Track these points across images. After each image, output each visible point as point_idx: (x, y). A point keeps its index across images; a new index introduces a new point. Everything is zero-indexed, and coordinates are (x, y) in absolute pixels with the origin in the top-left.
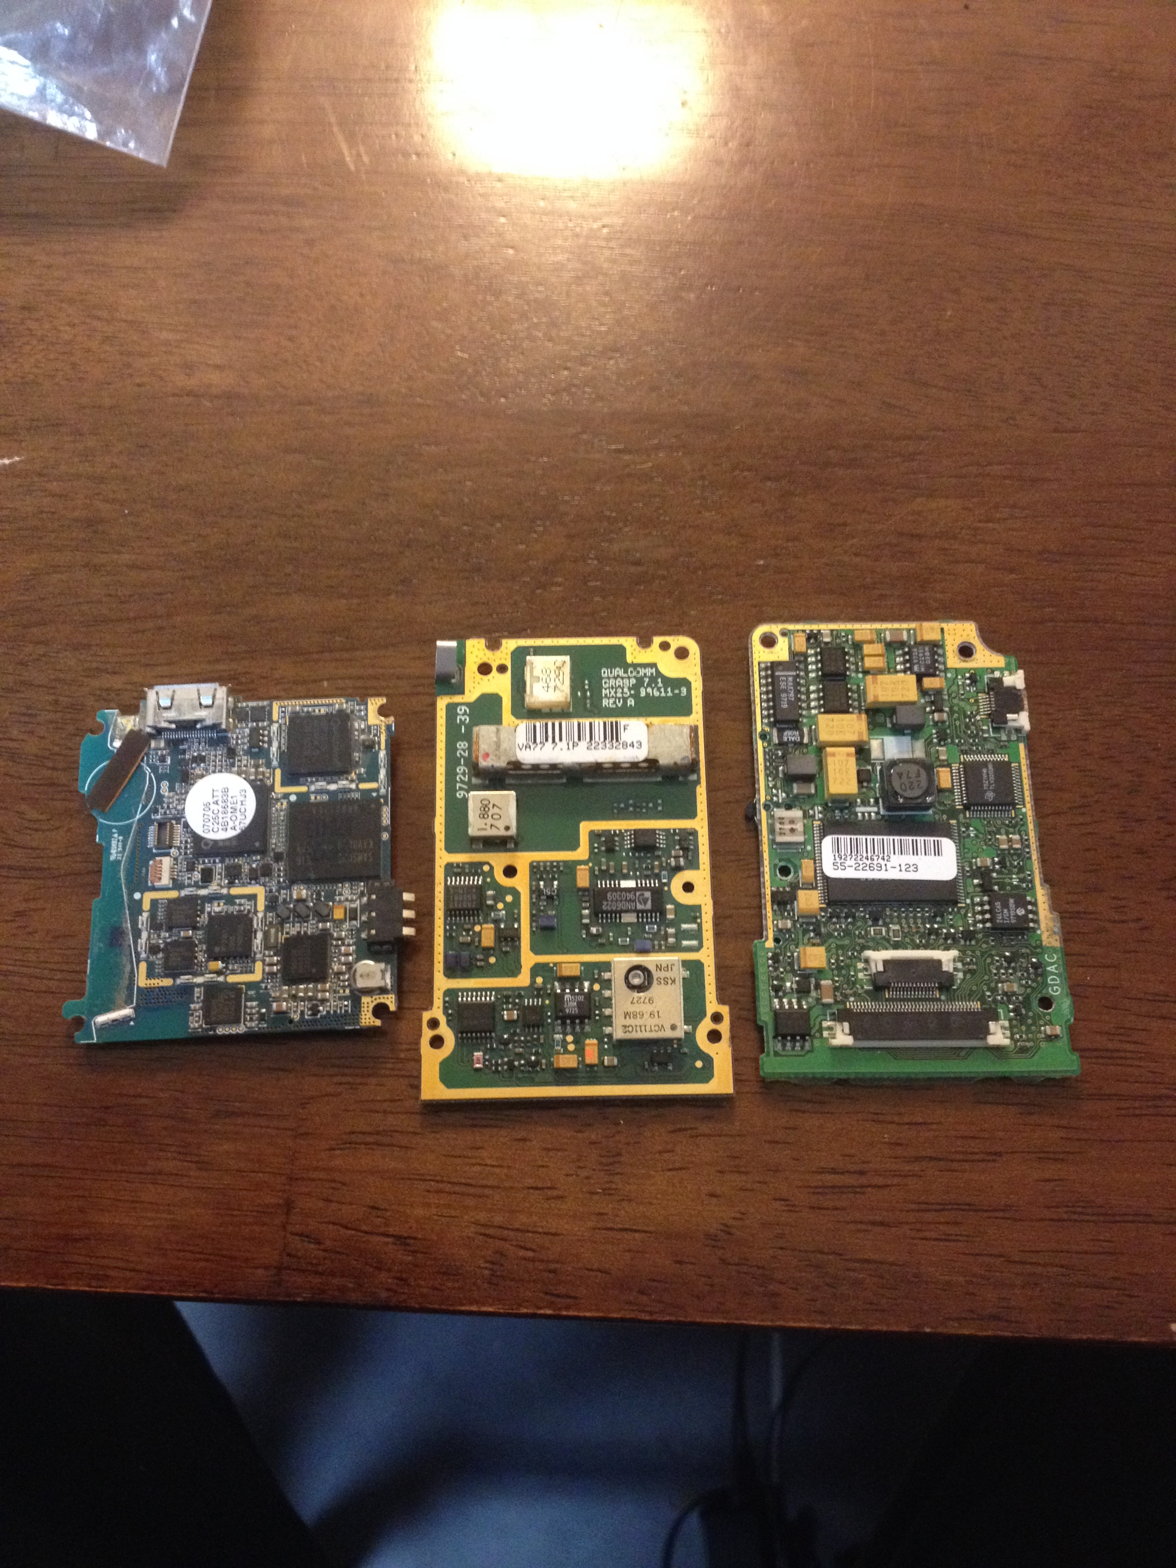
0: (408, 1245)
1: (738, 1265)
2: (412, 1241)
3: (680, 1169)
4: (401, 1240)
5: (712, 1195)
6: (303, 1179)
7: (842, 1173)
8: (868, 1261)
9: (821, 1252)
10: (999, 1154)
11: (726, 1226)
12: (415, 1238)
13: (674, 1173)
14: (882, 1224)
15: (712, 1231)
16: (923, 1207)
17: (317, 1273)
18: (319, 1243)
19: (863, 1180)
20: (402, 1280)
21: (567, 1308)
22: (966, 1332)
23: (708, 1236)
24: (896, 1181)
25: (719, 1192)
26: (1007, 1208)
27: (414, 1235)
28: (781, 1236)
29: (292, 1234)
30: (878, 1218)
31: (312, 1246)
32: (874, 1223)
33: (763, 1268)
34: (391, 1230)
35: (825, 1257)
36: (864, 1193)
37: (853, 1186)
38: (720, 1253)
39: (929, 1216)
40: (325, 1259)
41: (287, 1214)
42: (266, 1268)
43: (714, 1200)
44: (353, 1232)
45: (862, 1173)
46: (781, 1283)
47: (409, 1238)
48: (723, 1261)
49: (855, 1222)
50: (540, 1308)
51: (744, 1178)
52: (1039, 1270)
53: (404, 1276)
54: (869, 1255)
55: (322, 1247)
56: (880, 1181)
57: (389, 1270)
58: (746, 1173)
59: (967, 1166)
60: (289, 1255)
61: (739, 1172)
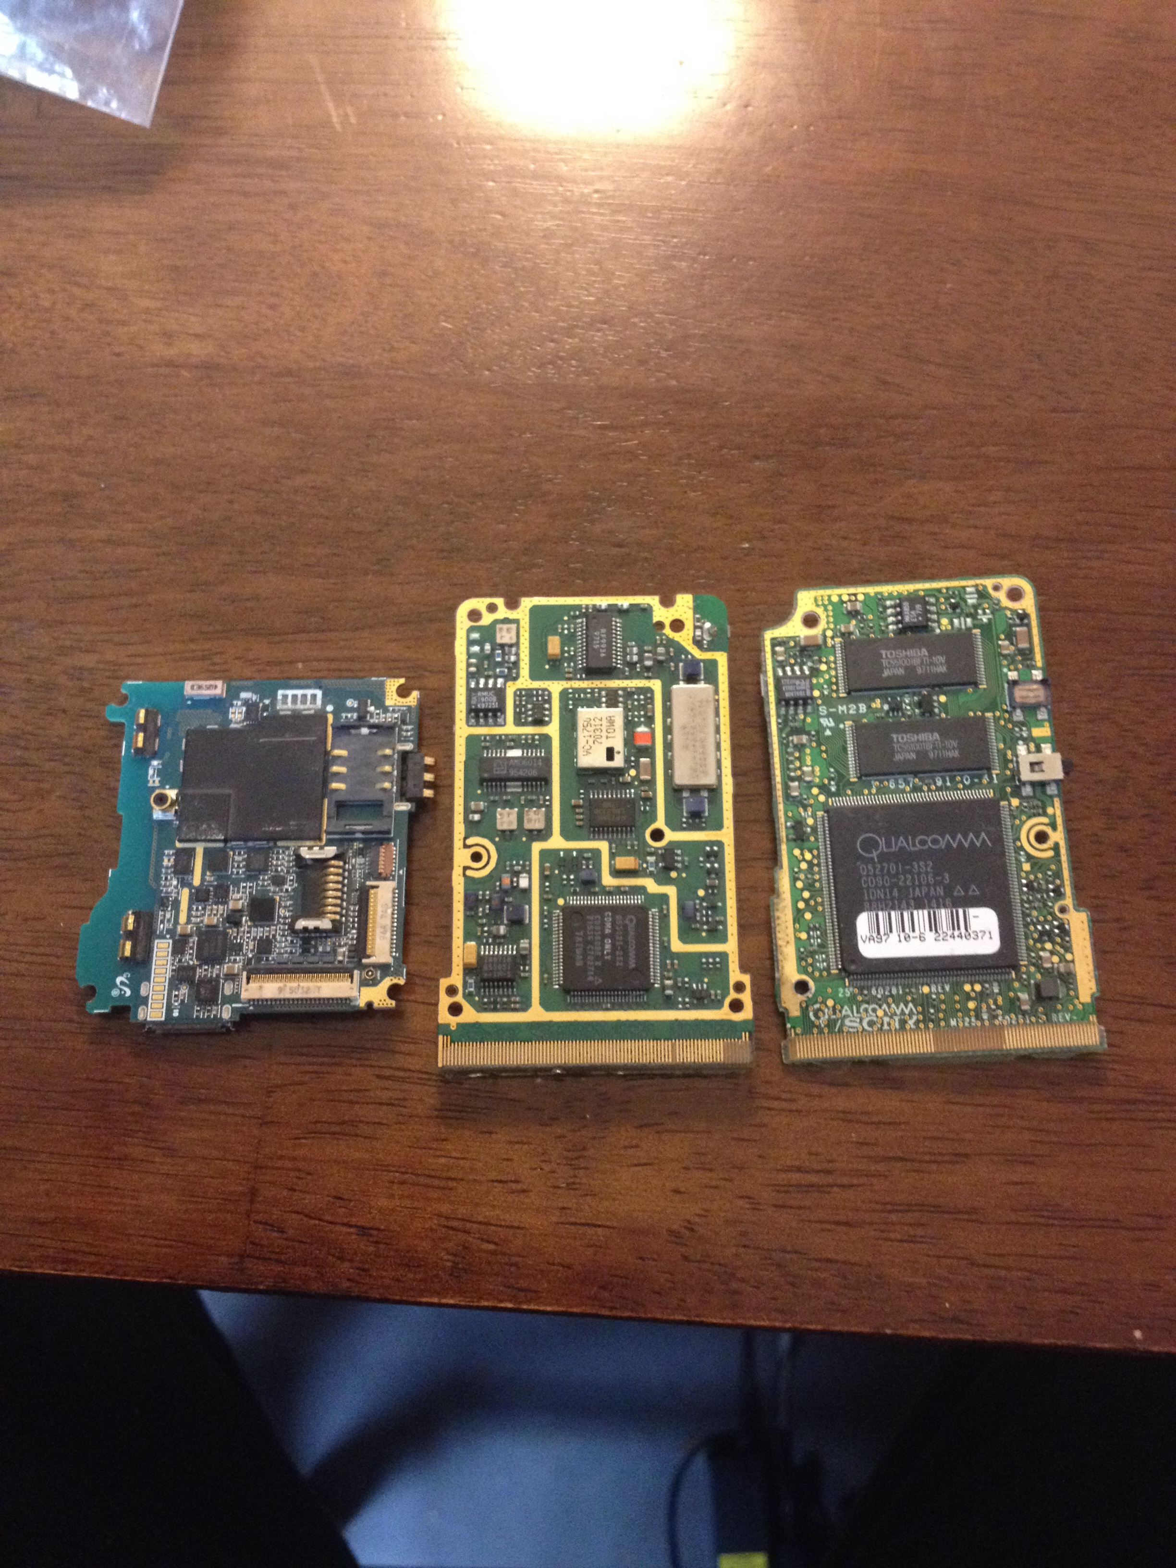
0: (371, 1235)
1: (699, 1262)
2: (374, 1232)
3: (645, 1164)
4: (363, 1230)
5: (677, 1192)
6: (266, 1167)
7: (807, 1172)
8: (830, 1261)
9: (785, 1251)
10: (967, 1156)
11: (689, 1222)
12: (378, 1229)
13: (639, 1168)
14: (847, 1224)
15: (675, 1227)
16: (889, 1207)
17: (279, 1261)
18: (282, 1232)
19: (830, 1179)
20: (363, 1270)
21: (529, 1302)
22: (926, 1334)
23: (671, 1232)
24: (863, 1180)
25: (683, 1189)
26: (974, 1210)
27: (377, 1225)
28: (744, 1234)
29: (256, 1222)
30: (843, 1218)
31: (275, 1234)
32: (837, 1223)
33: (726, 1266)
34: (354, 1220)
35: (788, 1256)
36: (829, 1193)
37: (818, 1186)
38: (683, 1250)
39: (894, 1217)
40: (287, 1247)
41: (252, 1202)
42: (230, 1255)
43: (677, 1197)
44: (317, 1222)
45: (828, 1172)
46: (742, 1280)
47: (371, 1228)
48: (685, 1258)
49: (820, 1222)
50: (501, 1301)
51: (709, 1175)
52: (1003, 1273)
53: (366, 1266)
54: (831, 1255)
55: (285, 1236)
56: (845, 1180)
57: (351, 1261)
58: (711, 1170)
59: (934, 1167)
60: (253, 1243)
61: (704, 1169)
